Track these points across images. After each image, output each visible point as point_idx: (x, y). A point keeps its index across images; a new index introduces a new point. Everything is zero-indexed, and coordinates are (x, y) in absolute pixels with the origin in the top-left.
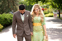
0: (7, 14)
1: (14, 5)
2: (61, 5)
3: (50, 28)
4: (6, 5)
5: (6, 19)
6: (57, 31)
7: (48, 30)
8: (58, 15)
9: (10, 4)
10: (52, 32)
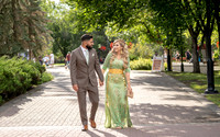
0: (13, 60)
1: (31, 32)
2: (174, 34)
3: (142, 105)
4: (7, 32)
5: (8, 76)
6: (163, 114)
7: (137, 110)
8: (166, 64)
9: (20, 29)
10: (150, 116)
